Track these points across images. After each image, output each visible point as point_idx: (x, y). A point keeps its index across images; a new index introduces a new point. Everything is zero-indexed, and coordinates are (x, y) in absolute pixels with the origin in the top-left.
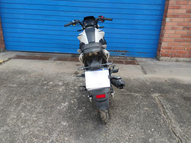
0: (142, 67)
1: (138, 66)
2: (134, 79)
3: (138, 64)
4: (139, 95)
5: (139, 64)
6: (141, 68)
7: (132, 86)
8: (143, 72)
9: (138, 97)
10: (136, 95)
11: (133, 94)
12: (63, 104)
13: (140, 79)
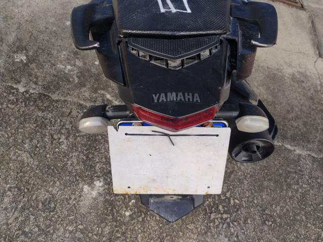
0: (313, 23)
1: (303, 15)
2: (293, 78)
3: (302, 7)
4: (304, 153)
5: (305, 4)
6: (310, 25)
7: (288, 112)
8: (314, 44)
9: (302, 161)
10: (298, 152)
11: (289, 147)
12: (86, 188)
13: (306, 76)
